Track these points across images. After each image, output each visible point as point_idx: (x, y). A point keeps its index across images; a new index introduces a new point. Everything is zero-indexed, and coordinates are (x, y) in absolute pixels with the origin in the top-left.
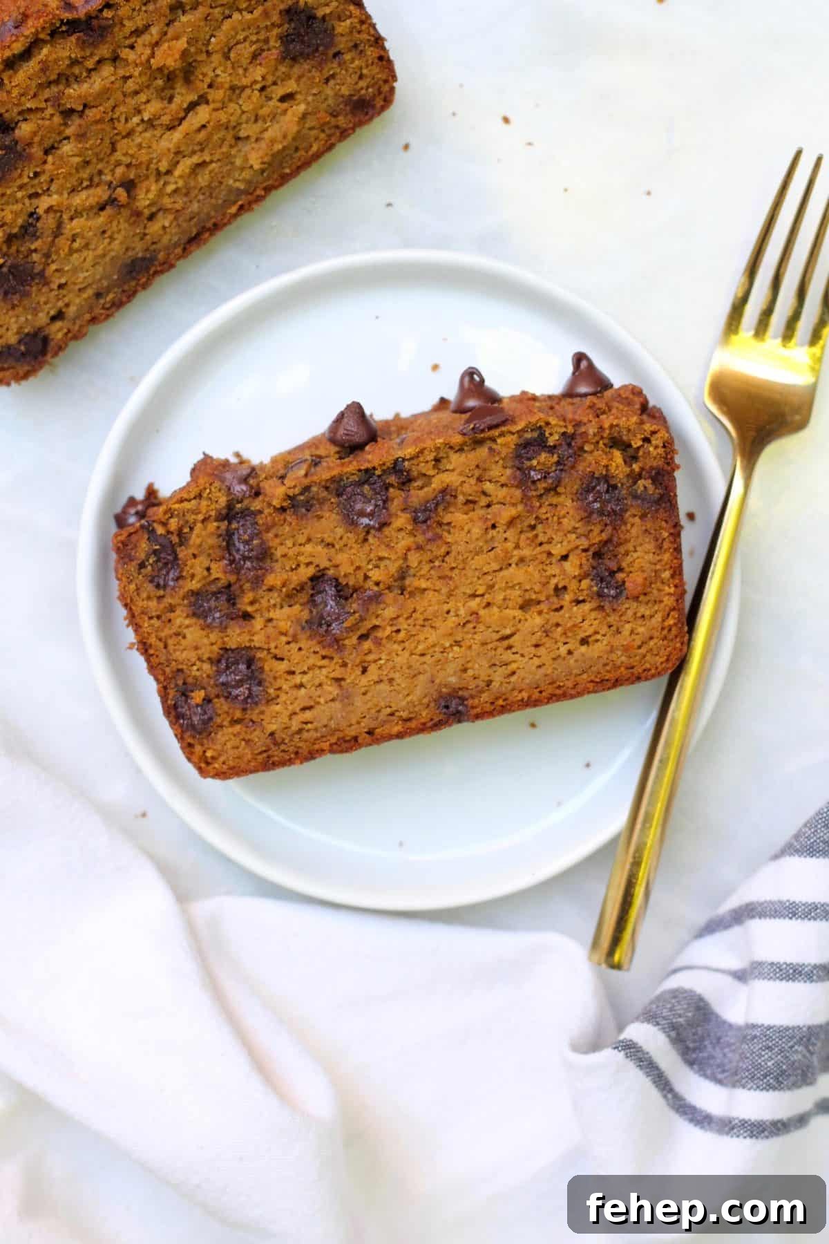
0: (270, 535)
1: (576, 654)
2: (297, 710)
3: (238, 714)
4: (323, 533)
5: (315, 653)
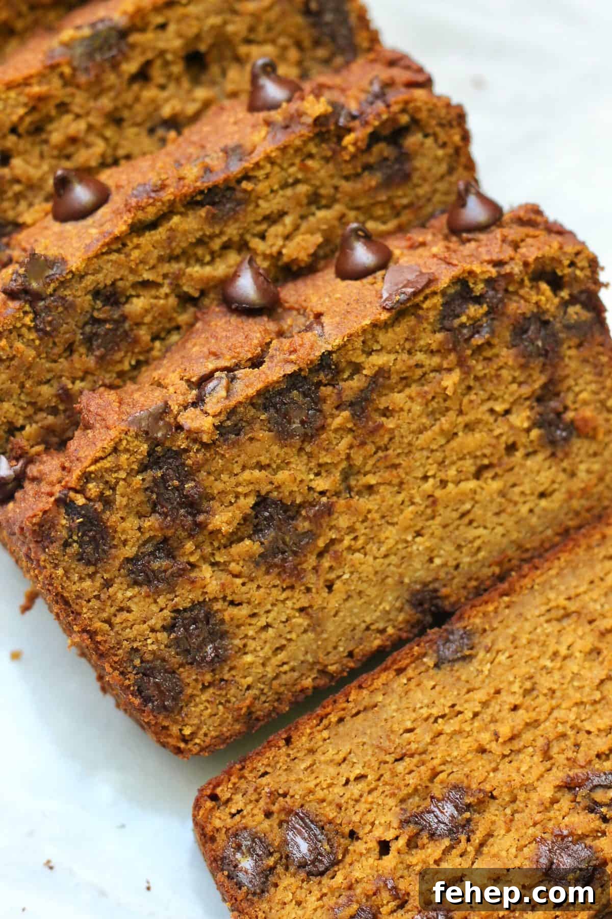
0: (203, 474)
1: (537, 510)
2: (270, 653)
3: (208, 677)
4: (259, 456)
5: (275, 586)
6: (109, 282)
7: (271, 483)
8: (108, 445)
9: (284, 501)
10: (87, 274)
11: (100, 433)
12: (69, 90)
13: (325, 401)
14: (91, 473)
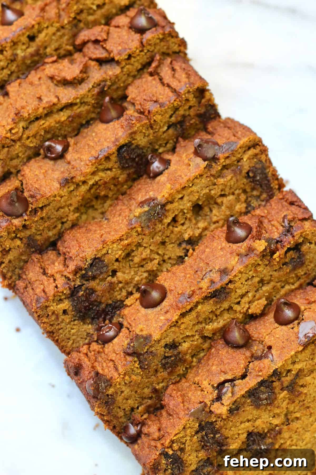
6: (171, 341)
7: (254, 427)
8: (181, 427)
9: (260, 432)
10: (161, 339)
11: (176, 421)
12: (140, 237)
13: (275, 388)
14: (174, 440)
